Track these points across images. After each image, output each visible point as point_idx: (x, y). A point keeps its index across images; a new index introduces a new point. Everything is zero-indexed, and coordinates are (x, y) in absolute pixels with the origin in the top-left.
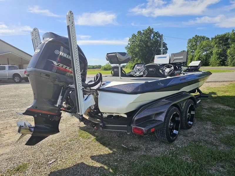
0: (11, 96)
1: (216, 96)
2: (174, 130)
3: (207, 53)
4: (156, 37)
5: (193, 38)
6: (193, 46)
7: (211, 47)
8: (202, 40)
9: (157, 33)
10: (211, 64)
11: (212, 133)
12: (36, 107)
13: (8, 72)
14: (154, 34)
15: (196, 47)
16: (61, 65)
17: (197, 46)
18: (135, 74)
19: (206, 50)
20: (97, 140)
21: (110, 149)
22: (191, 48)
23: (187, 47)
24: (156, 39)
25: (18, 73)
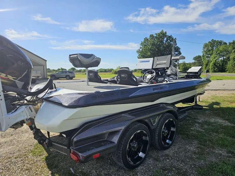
1: (218, 107)
2: (141, 153)
3: (224, 58)
4: (169, 41)
5: (210, 42)
6: (209, 51)
7: (229, 52)
8: (219, 45)
9: (170, 36)
10: (227, 70)
11: (192, 158)
14: (167, 38)
15: (212, 52)
17: (214, 51)
19: (223, 56)
22: (206, 53)
23: (203, 52)
24: (169, 43)
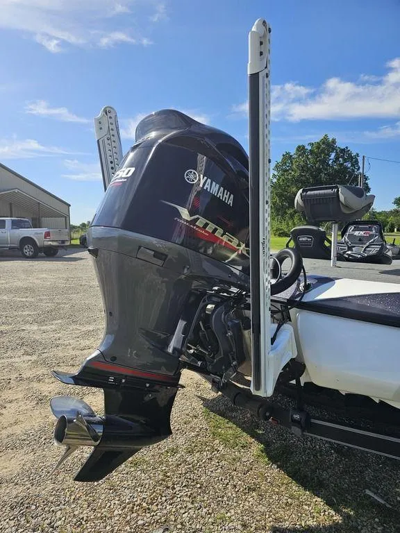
0: (17, 290)
4: (340, 159)
9: (344, 150)
12: (114, 359)
13: (11, 234)
14: (337, 154)
16: (201, 221)
18: (349, 252)
20: (273, 459)
21: (329, 503)
24: (342, 164)
25: (32, 236)
